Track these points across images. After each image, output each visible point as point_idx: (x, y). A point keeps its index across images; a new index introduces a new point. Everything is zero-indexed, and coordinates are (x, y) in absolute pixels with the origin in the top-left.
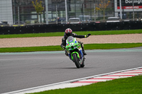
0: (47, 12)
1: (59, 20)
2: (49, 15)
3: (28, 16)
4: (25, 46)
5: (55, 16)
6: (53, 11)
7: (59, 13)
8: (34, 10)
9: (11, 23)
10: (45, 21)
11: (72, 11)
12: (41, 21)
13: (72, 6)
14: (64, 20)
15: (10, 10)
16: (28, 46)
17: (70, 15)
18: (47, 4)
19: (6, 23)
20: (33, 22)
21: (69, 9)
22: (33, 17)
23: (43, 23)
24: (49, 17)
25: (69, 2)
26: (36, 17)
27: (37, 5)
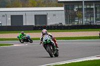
0: (84, 18)
1: (90, 23)
2: (85, 20)
3: (73, 20)
4: (72, 36)
5: (88, 20)
6: (87, 17)
7: (91, 19)
8: (77, 17)
9: (64, 24)
10: (82, 23)
11: (98, 18)
12: (80, 22)
13: (98, 15)
14: (93, 22)
15: (64, 17)
16: (73, 36)
17: (96, 20)
18: (84, 14)
19: (61, 23)
20: (76, 23)
21: (96, 16)
22: (76, 20)
23: (82, 24)
25: (96, 13)
26: (77, 20)
27: (79, 14)
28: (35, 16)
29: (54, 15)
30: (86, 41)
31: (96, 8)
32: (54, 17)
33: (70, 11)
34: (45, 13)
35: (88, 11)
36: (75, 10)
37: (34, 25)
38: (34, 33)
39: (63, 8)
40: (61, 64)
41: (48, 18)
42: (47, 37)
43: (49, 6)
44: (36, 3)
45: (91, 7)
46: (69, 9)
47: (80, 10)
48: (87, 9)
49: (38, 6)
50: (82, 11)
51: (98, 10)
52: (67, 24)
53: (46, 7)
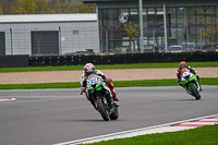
0: (142, 37)
1: (157, 48)
2: (144, 42)
3: (118, 43)
5: (152, 42)
6: (149, 36)
7: (157, 40)
8: (126, 36)
9: (97, 51)
10: (139, 50)
11: (173, 37)
12: (134, 48)
13: (173, 30)
14: (163, 48)
15: (97, 35)
17: (171, 42)
18: (141, 28)
19: (91, 51)
20: (124, 50)
21: (169, 34)
22: (125, 44)
23: (136, 51)
24: (144, 44)
25: (169, 26)
26: (127, 44)
27: (130, 29)
28: (33, 33)
29: (75, 32)
30: (148, 91)
31: (169, 16)
32: (76, 36)
33: (111, 23)
34: (54, 28)
35: (151, 22)
36: (122, 20)
37: (30, 53)
38: (29, 73)
39: (94, 17)
40: (92, 142)
41: (62, 39)
42: (94, 80)
43: (63, 12)
44: (34, 4)
45: (159, 13)
46: (108, 19)
47: (133, 19)
48: (148, 18)
49: (38, 11)
50: (138, 22)
51: (173, 21)
52: (104, 51)
53: (57, 13)
